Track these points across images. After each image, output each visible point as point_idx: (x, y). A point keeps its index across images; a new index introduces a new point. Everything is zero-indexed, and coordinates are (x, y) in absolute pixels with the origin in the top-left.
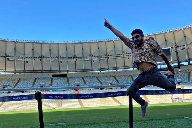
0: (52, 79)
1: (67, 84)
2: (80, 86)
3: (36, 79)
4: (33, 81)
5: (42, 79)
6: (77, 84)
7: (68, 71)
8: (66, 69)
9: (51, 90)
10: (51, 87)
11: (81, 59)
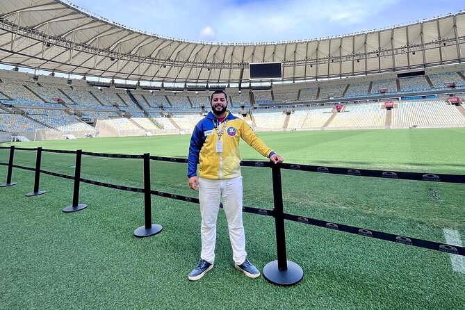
0: (398, 81)
1: (429, 87)
2: (457, 88)
3: (371, 83)
4: (368, 86)
5: (380, 82)
6: (449, 85)
7: (425, 66)
8: (421, 62)
9: (400, 98)
10: (400, 93)
11: (451, 43)
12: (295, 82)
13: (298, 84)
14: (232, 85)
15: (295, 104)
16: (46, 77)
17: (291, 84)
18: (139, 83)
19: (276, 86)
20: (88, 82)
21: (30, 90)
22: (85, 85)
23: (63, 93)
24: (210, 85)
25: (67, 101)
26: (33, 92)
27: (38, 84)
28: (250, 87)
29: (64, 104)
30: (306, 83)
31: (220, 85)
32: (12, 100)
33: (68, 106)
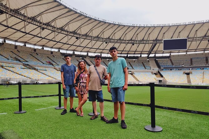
12: (188, 53)
13: (190, 55)
14: (143, 56)
15: (191, 67)
16: (40, 50)
17: (185, 55)
18: (88, 54)
19: (174, 56)
20: (61, 53)
21: (34, 57)
22: (60, 55)
23: (50, 59)
24: (129, 55)
25: (54, 64)
26: (36, 58)
27: (36, 53)
28: (155, 57)
29: (52, 65)
30: (196, 54)
31: (135, 55)
32: (27, 62)
33: (55, 66)
